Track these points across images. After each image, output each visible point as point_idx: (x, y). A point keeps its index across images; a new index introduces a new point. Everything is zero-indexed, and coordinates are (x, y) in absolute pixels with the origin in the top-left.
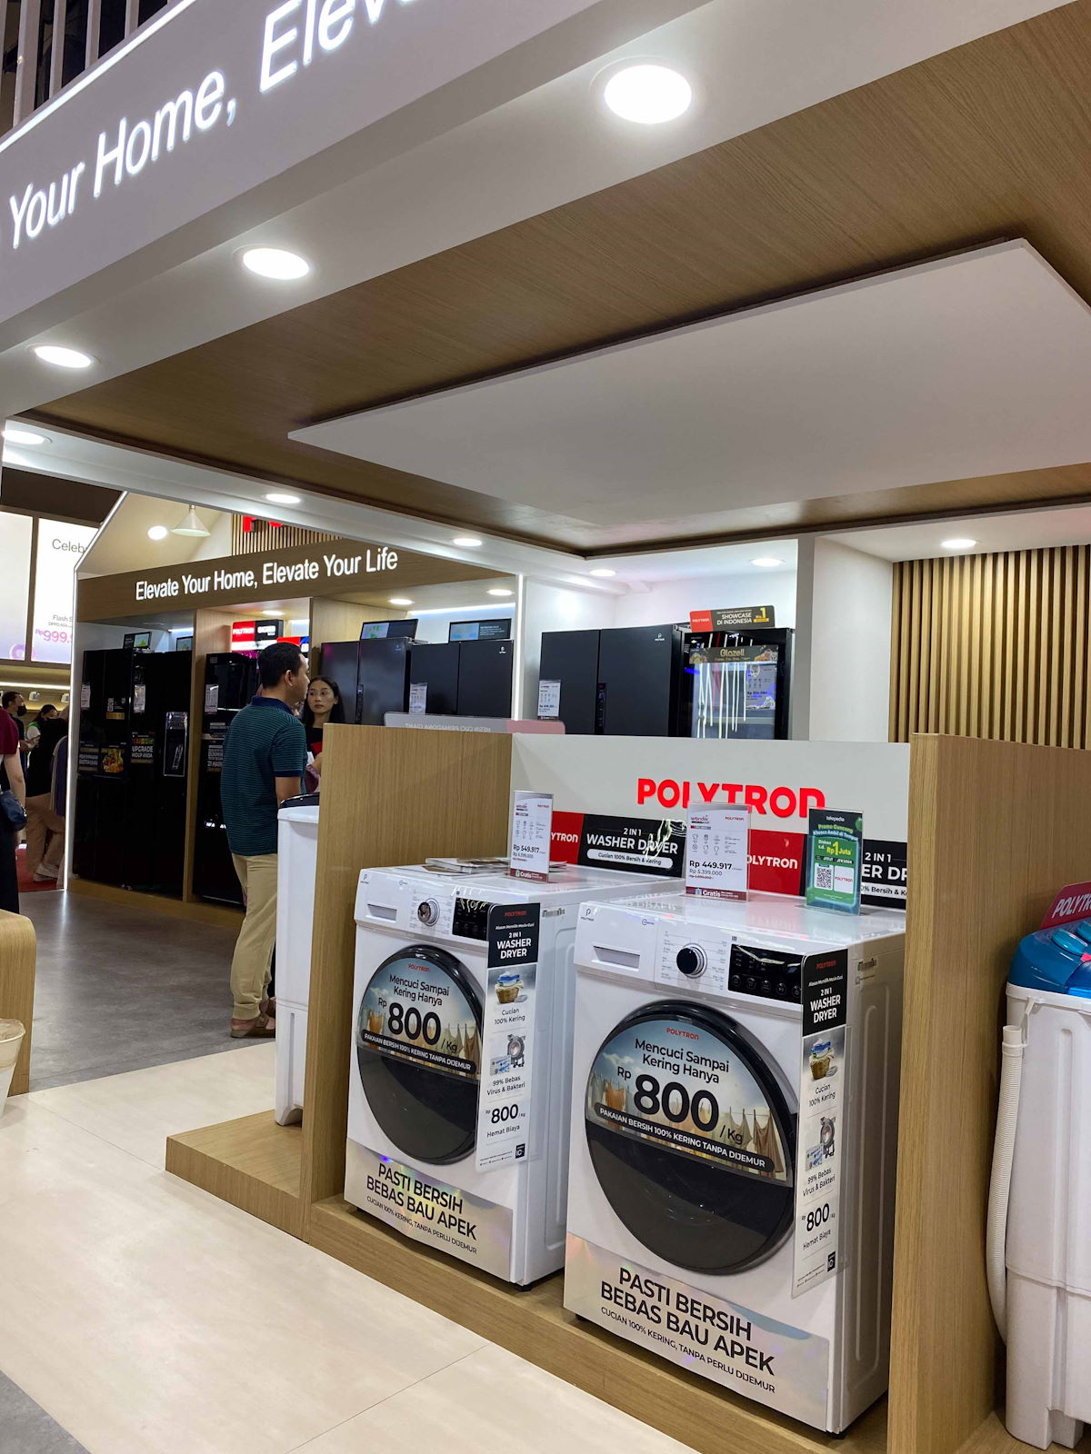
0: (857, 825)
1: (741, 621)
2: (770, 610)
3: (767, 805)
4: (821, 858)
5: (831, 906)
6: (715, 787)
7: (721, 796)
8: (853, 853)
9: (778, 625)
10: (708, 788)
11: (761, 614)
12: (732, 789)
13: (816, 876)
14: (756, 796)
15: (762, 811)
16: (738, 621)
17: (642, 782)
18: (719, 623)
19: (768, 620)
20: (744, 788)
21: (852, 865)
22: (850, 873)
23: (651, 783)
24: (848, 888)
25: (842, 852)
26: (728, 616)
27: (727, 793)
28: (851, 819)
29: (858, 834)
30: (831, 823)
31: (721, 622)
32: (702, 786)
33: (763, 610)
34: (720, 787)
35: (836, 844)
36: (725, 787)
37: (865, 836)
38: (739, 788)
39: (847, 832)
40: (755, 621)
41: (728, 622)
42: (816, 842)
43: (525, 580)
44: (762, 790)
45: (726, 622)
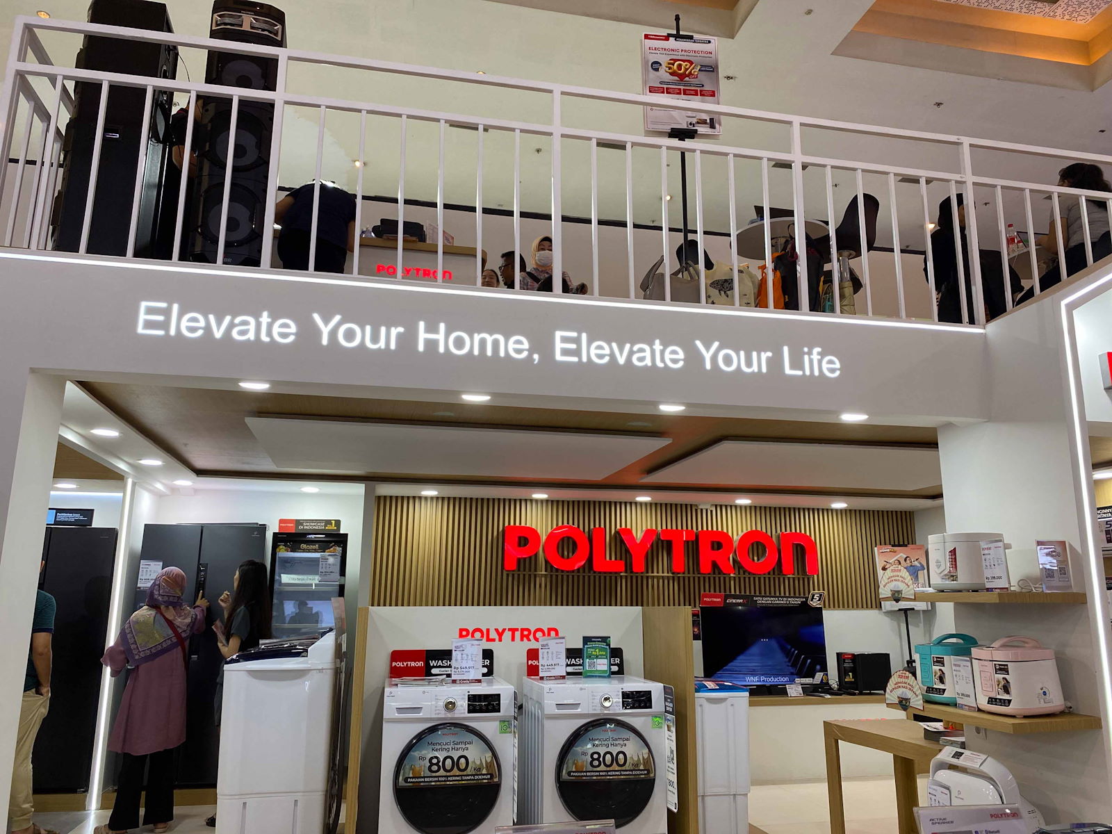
0: (608, 641)
1: (317, 528)
2: (338, 523)
3: (531, 637)
4: (589, 657)
5: (596, 676)
6: (504, 630)
7: (508, 635)
8: (607, 653)
9: (341, 532)
10: (500, 631)
11: (331, 524)
12: (513, 631)
13: (587, 664)
14: (526, 633)
15: (529, 640)
16: (314, 527)
17: (461, 630)
18: (301, 527)
19: (335, 528)
20: (520, 630)
21: (606, 658)
22: (605, 661)
23: (467, 631)
24: (605, 668)
25: (600, 653)
26: (308, 524)
27: (510, 633)
28: (605, 640)
29: (609, 645)
30: (595, 641)
31: (302, 527)
32: (497, 630)
33: (333, 522)
34: (507, 630)
35: (597, 650)
36: (509, 630)
37: (611, 647)
38: (517, 630)
39: (603, 645)
40: (327, 528)
41: (308, 528)
42: (587, 650)
43: (134, 484)
44: (528, 630)
45: (305, 527)
